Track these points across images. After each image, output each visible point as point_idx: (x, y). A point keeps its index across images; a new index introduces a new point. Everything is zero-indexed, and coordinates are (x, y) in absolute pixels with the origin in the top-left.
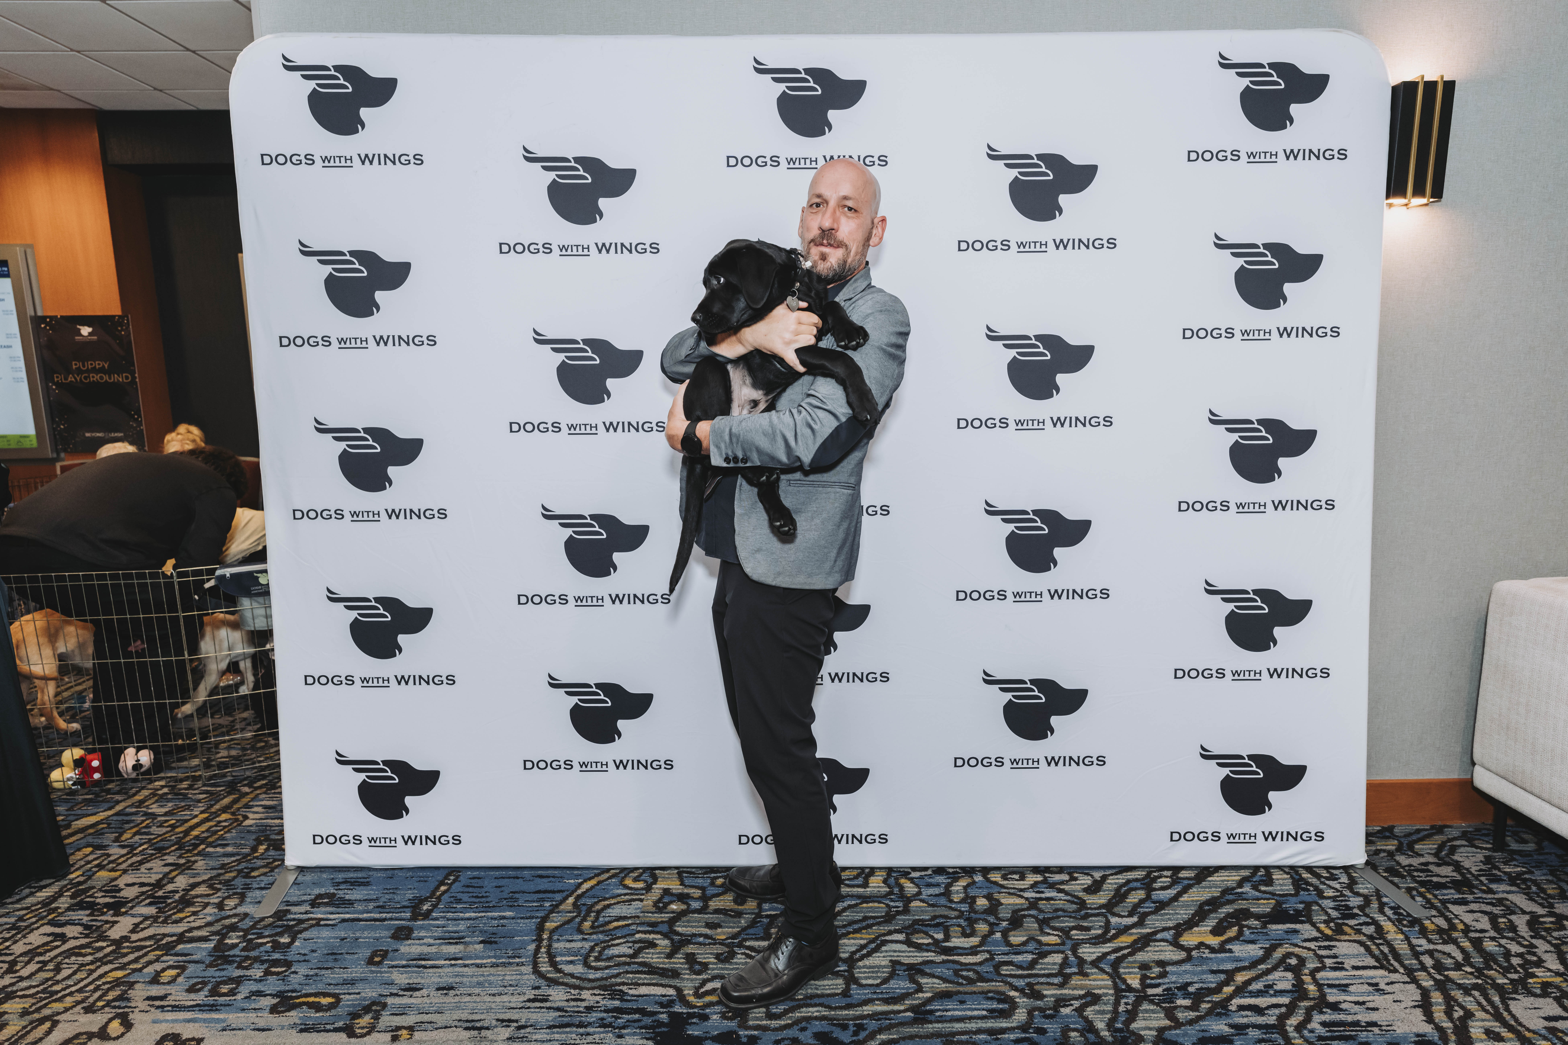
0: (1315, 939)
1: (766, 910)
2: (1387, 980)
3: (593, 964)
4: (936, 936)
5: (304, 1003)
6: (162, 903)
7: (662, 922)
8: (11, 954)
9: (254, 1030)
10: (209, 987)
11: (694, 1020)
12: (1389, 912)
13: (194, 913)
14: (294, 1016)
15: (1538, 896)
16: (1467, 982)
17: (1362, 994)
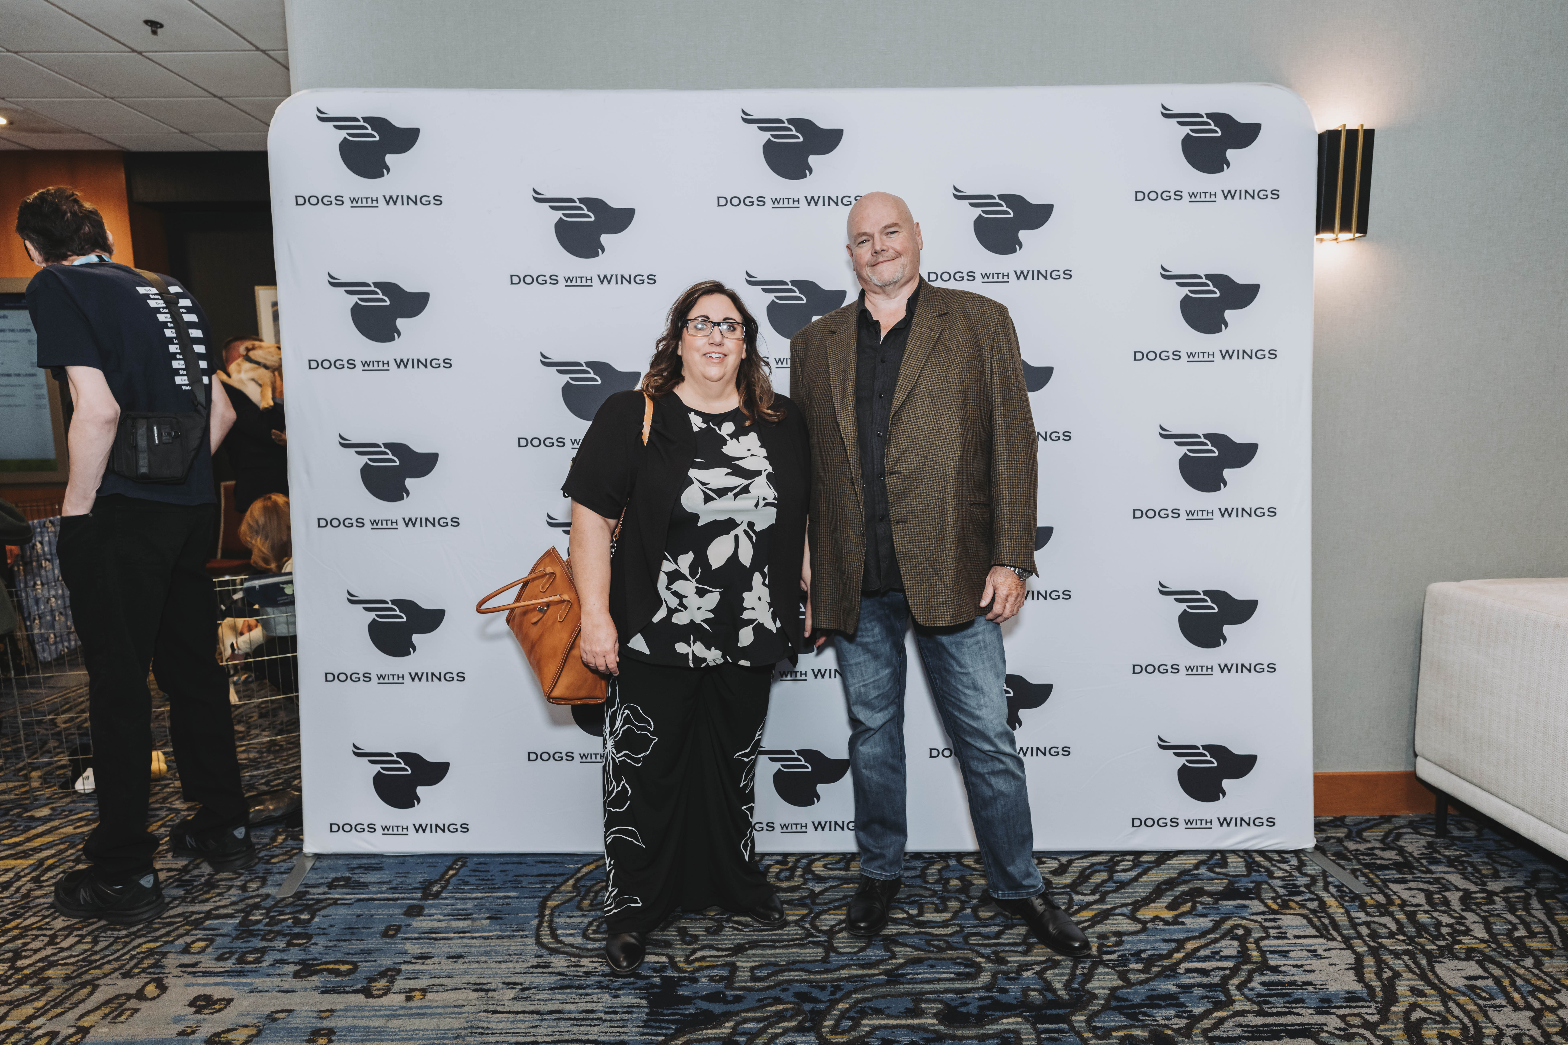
0: (1263, 913)
2: (1324, 947)
3: (592, 936)
4: (911, 912)
5: (325, 970)
6: (189, 885)
8: (51, 929)
9: (279, 991)
10: (236, 956)
11: (685, 983)
12: (1333, 890)
13: (219, 894)
14: (316, 980)
15: (1473, 876)
16: (1399, 948)
17: (1301, 959)
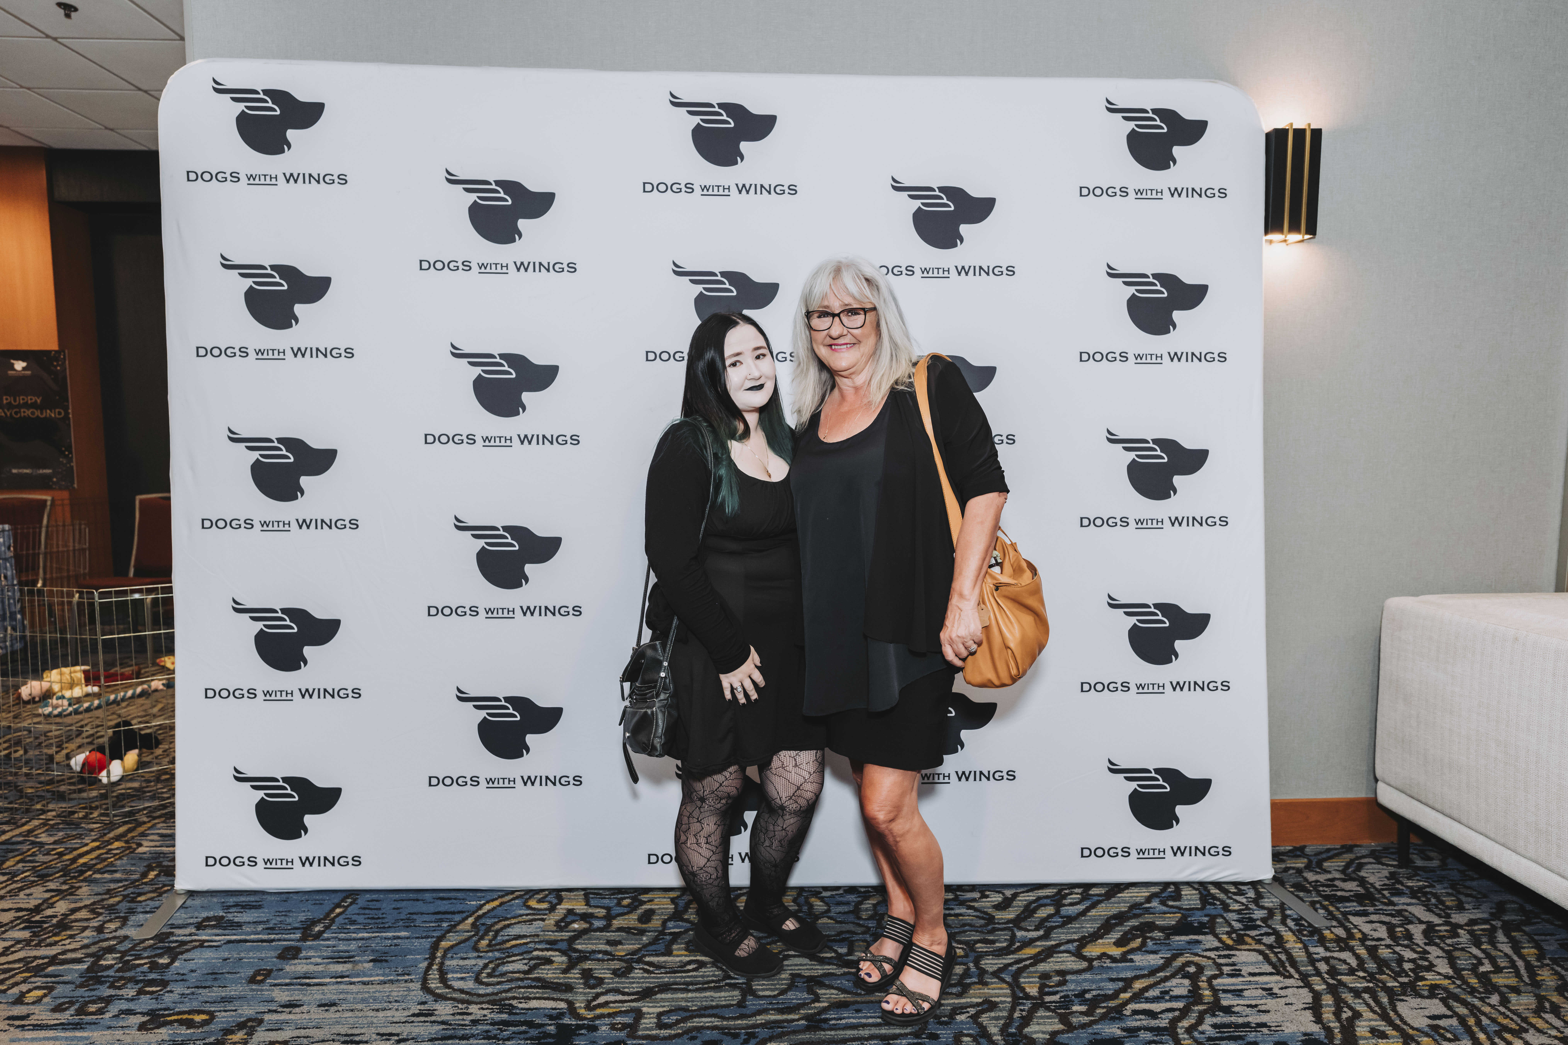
0: (1216, 949)
2: (1281, 985)
3: (485, 980)
4: (840, 950)
5: (176, 1021)
7: (562, 940)
10: (76, 1006)
11: (582, 1031)
12: (1291, 923)
13: (71, 937)
14: (163, 1033)
15: (1437, 907)
16: (1359, 985)
17: (1255, 998)
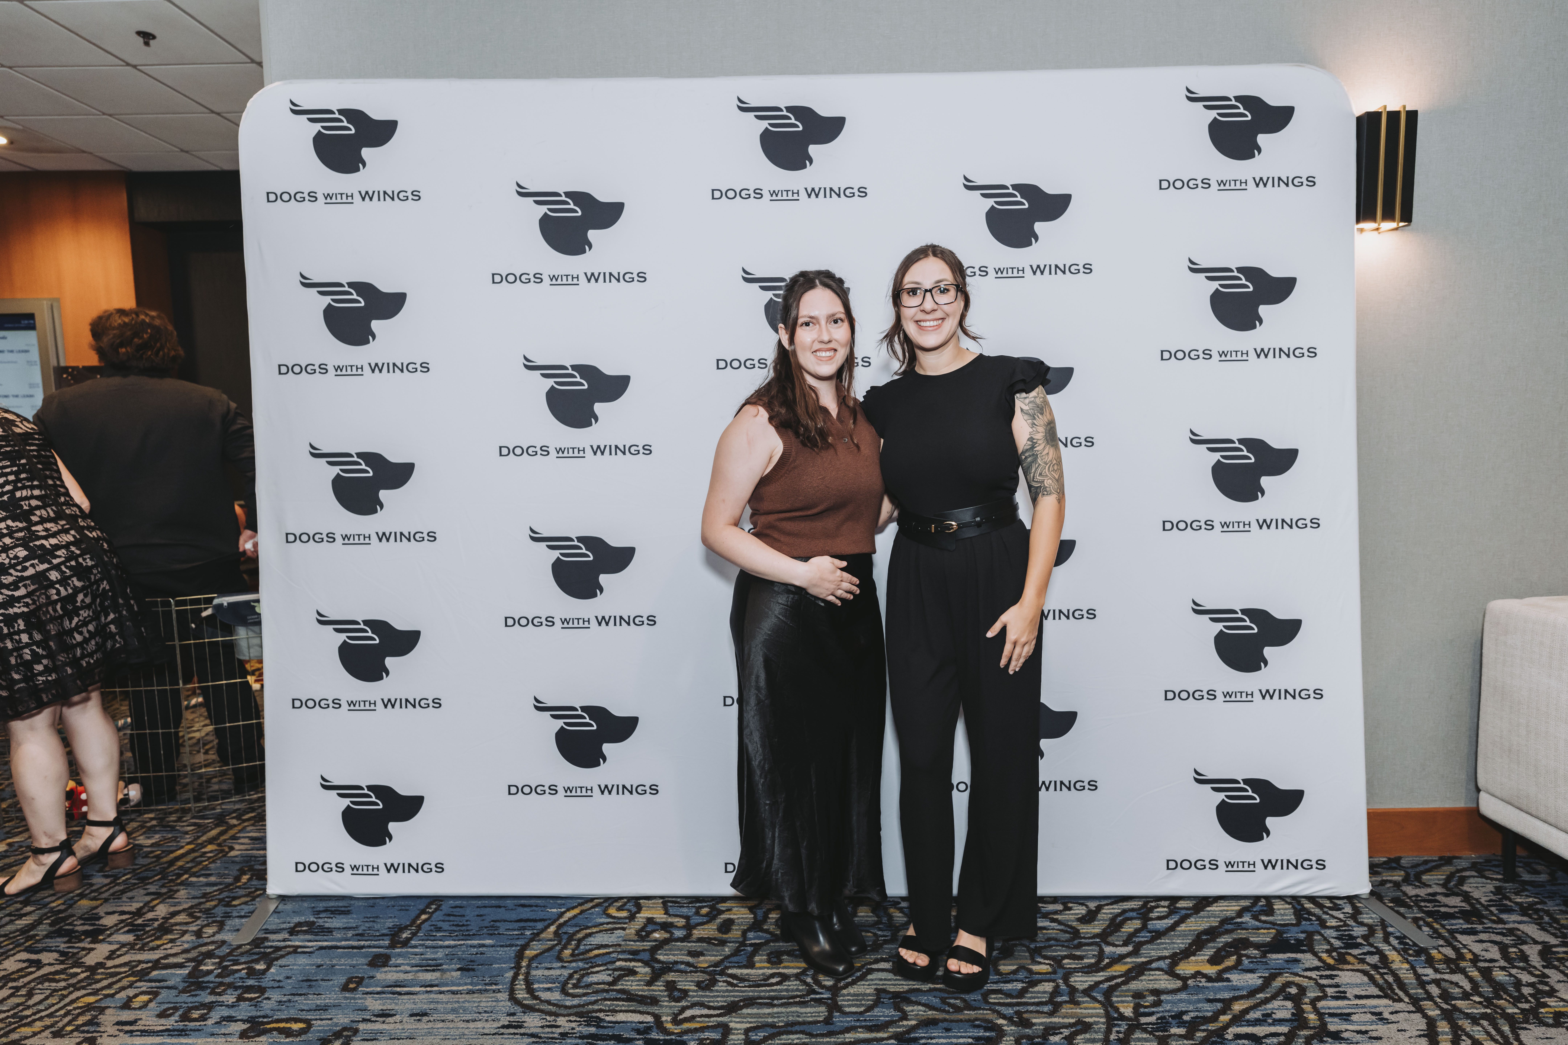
0: (1317, 969)
1: (751, 939)
2: (1391, 1009)
3: (570, 991)
5: (275, 1029)
6: (140, 930)
7: (644, 950)
10: (180, 1012)
12: (1394, 942)
13: (172, 941)
14: (264, 1041)
15: (1551, 926)
16: (1475, 1011)
17: (1365, 1023)
